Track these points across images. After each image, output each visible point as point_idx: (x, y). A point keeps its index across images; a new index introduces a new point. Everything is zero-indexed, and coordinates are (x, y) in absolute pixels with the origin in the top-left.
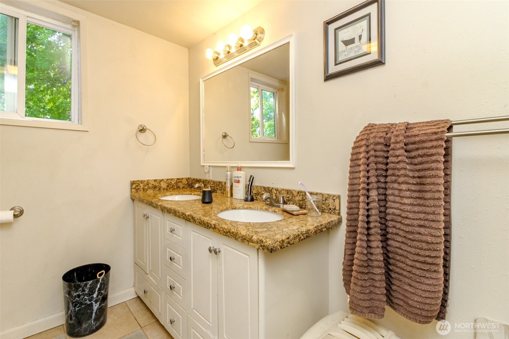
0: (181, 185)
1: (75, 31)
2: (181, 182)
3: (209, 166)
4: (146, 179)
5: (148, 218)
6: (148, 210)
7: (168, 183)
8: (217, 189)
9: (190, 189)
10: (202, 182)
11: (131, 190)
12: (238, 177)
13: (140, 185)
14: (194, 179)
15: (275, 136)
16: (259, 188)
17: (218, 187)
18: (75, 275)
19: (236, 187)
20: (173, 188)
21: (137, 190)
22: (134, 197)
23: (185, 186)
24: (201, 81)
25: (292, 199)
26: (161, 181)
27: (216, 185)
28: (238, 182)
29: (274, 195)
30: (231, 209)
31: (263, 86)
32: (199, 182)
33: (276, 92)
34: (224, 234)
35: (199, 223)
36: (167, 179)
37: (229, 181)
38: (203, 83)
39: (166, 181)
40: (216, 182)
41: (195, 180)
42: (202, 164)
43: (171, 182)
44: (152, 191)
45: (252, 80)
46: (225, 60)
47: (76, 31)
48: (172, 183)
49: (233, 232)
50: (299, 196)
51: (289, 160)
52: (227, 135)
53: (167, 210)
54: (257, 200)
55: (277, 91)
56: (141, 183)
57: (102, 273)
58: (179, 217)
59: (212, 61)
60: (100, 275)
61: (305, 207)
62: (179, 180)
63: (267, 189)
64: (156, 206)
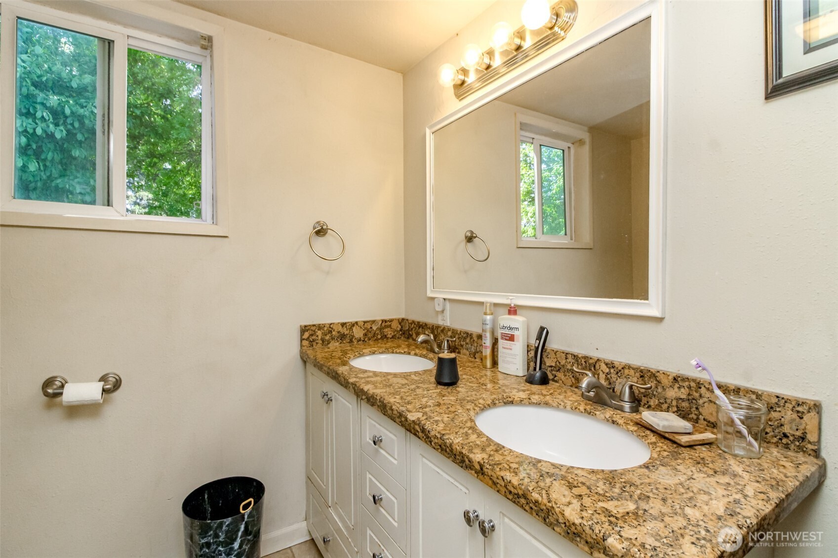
0: (389, 333)
1: (206, 56)
2: (390, 326)
3: (444, 299)
4: (327, 321)
5: (331, 400)
6: (331, 387)
7: (366, 328)
8: (462, 346)
9: (406, 340)
10: (429, 328)
11: (301, 342)
12: (511, 328)
13: (317, 334)
14: (413, 322)
15: (566, 234)
16: (561, 357)
17: (462, 343)
18: (206, 497)
19: (504, 348)
20: (375, 338)
21: (312, 343)
22: (306, 357)
23: (397, 333)
24: (428, 132)
25: (655, 393)
26: (353, 325)
27: (459, 338)
28: (511, 338)
29: (602, 376)
30: (503, 404)
31: (543, 138)
32: (423, 328)
33: (569, 148)
34: (511, 497)
35: (439, 447)
36: (364, 322)
37: (488, 335)
38: (432, 136)
39: (362, 325)
40: (459, 332)
41: (415, 324)
42: (430, 294)
43: (371, 328)
44: (337, 344)
45: (523, 126)
46: (478, 85)
47: (209, 57)
48: (373, 328)
49: (537, 502)
50: (679, 388)
51: (647, 299)
52: (474, 235)
53: (367, 398)
54: (556, 381)
55: (570, 145)
56: (318, 330)
57: (249, 504)
58: (393, 419)
59: (452, 91)
60: (245, 507)
61: (698, 419)
62: (386, 324)
63: (583, 360)
64: (344, 383)
